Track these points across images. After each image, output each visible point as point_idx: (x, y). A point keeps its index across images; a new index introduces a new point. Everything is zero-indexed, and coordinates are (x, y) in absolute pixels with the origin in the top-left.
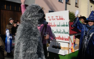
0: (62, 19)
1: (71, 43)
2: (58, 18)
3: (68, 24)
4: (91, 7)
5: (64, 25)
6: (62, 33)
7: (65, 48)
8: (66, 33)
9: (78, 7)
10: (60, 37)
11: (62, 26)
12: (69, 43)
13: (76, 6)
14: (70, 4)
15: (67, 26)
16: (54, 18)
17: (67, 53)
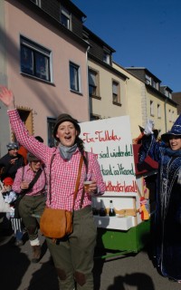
0: (113, 138)
1: (138, 198)
2: (103, 135)
3: (129, 150)
4: (151, 102)
5: (120, 154)
6: (117, 173)
7: (125, 211)
8: (126, 173)
9: (120, 105)
10: (110, 184)
11: (114, 155)
12: (134, 197)
13: (114, 103)
14: (99, 98)
15: (127, 154)
16: (89, 137)
17: (134, 225)
